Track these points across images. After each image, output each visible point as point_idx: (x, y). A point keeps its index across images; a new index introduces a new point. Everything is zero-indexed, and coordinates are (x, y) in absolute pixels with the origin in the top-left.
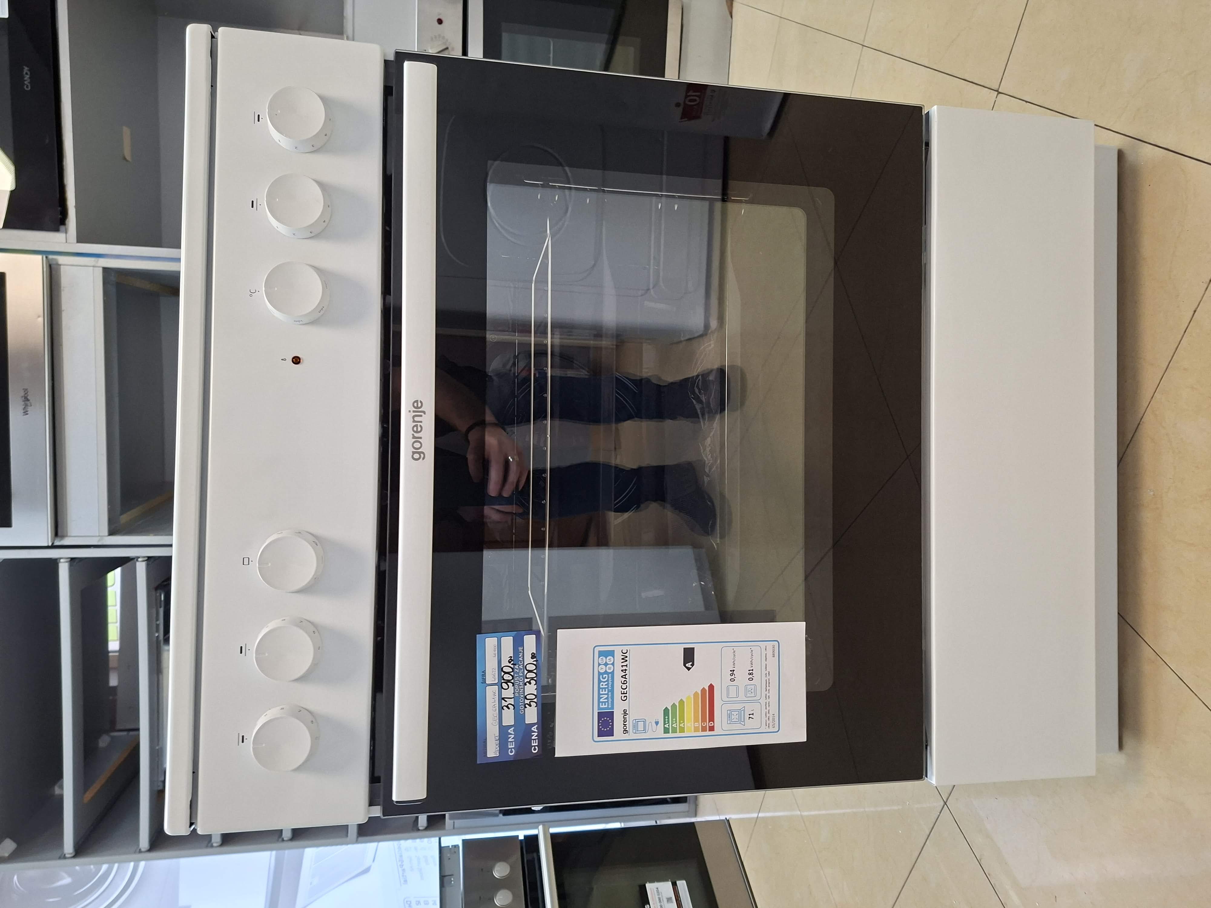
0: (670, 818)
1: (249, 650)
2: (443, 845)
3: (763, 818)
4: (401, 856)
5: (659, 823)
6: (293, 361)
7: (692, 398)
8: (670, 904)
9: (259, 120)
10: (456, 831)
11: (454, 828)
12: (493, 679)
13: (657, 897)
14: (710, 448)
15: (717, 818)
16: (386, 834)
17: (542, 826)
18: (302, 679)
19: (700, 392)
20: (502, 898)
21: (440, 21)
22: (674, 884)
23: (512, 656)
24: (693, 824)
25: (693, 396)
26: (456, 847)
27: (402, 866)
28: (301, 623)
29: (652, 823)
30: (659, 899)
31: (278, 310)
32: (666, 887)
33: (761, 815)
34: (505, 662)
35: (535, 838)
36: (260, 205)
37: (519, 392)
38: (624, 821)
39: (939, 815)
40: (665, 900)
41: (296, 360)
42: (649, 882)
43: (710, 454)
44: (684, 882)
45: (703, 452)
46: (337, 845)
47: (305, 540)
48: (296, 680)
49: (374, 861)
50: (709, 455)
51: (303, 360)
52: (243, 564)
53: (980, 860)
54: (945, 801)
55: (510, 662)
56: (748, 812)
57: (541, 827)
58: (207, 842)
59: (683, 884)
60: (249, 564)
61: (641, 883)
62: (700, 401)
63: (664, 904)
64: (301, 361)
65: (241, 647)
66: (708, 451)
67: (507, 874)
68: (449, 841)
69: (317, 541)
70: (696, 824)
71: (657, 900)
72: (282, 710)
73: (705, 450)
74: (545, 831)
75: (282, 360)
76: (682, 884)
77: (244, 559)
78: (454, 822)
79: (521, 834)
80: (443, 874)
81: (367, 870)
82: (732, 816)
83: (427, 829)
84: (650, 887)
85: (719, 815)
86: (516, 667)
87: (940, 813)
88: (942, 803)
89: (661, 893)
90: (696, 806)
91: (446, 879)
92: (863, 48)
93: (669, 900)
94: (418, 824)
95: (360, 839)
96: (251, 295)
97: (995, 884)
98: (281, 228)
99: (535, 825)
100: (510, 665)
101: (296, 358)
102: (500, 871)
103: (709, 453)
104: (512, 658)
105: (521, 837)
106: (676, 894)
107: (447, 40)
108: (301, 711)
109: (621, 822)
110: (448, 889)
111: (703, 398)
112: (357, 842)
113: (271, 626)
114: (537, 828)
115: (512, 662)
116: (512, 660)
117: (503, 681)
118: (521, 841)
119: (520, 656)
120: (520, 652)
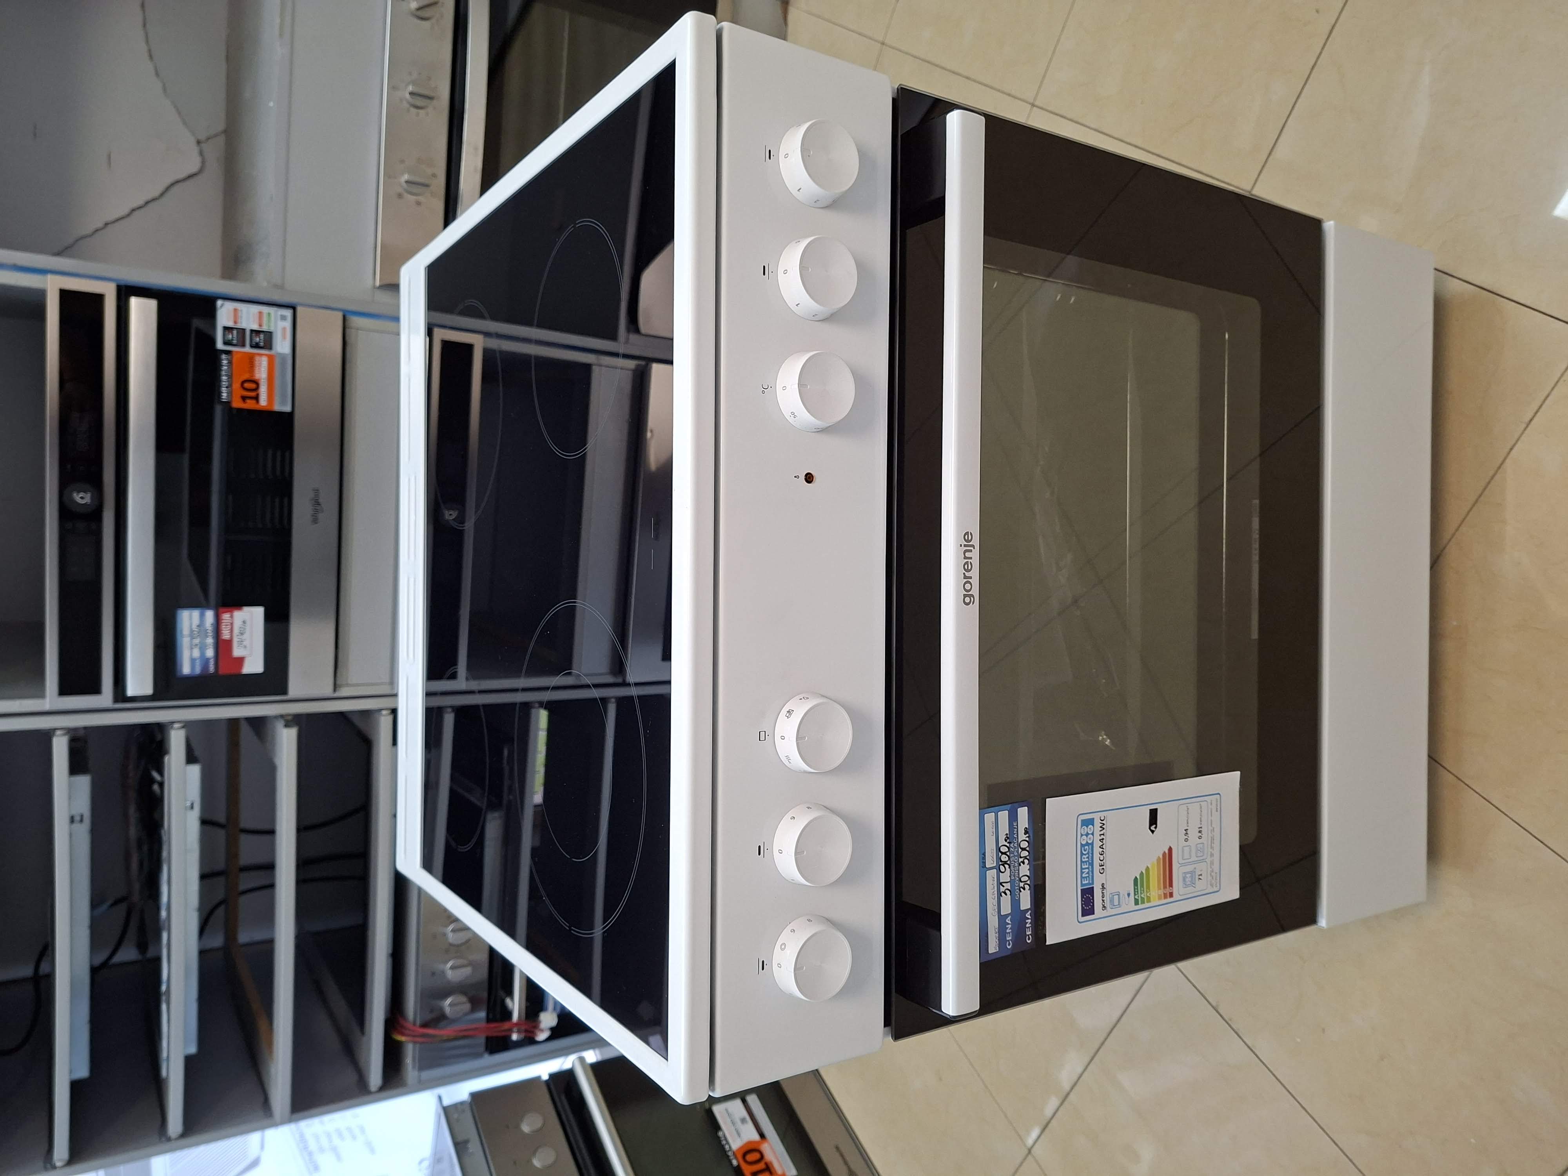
2: (445, 1104)
4: (302, 1136)
8: (746, 1126)
11: (420, 1081)
12: (992, 863)
13: (729, 1120)
17: (575, 1055)
20: (543, 1159)
22: (744, 1102)
23: (1008, 833)
30: (732, 1122)
32: (736, 1107)
34: (1002, 842)
35: (567, 1075)
40: (739, 1123)
42: (714, 1105)
44: (756, 1096)
49: (262, 1148)
55: (1006, 841)
59: (754, 1098)
61: (707, 1108)
63: (738, 1126)
67: (540, 1126)
71: (730, 1123)
74: (580, 1061)
76: (753, 1100)
78: (420, 1074)
79: (541, 1074)
80: (456, 1141)
81: (255, 1163)
83: (382, 1089)
84: (719, 1111)
86: (1012, 845)
89: (733, 1115)
91: (460, 1147)
93: (743, 1121)
94: (369, 1085)
95: (295, 1116)
99: (559, 1057)
100: (1006, 843)
102: (530, 1124)
104: (1008, 836)
105: (544, 1077)
106: (749, 1113)
110: (467, 1160)
112: (290, 1121)
115: (1008, 840)
116: (1008, 838)
117: (1000, 863)
118: (547, 1082)
119: (1015, 832)
120: (1015, 828)
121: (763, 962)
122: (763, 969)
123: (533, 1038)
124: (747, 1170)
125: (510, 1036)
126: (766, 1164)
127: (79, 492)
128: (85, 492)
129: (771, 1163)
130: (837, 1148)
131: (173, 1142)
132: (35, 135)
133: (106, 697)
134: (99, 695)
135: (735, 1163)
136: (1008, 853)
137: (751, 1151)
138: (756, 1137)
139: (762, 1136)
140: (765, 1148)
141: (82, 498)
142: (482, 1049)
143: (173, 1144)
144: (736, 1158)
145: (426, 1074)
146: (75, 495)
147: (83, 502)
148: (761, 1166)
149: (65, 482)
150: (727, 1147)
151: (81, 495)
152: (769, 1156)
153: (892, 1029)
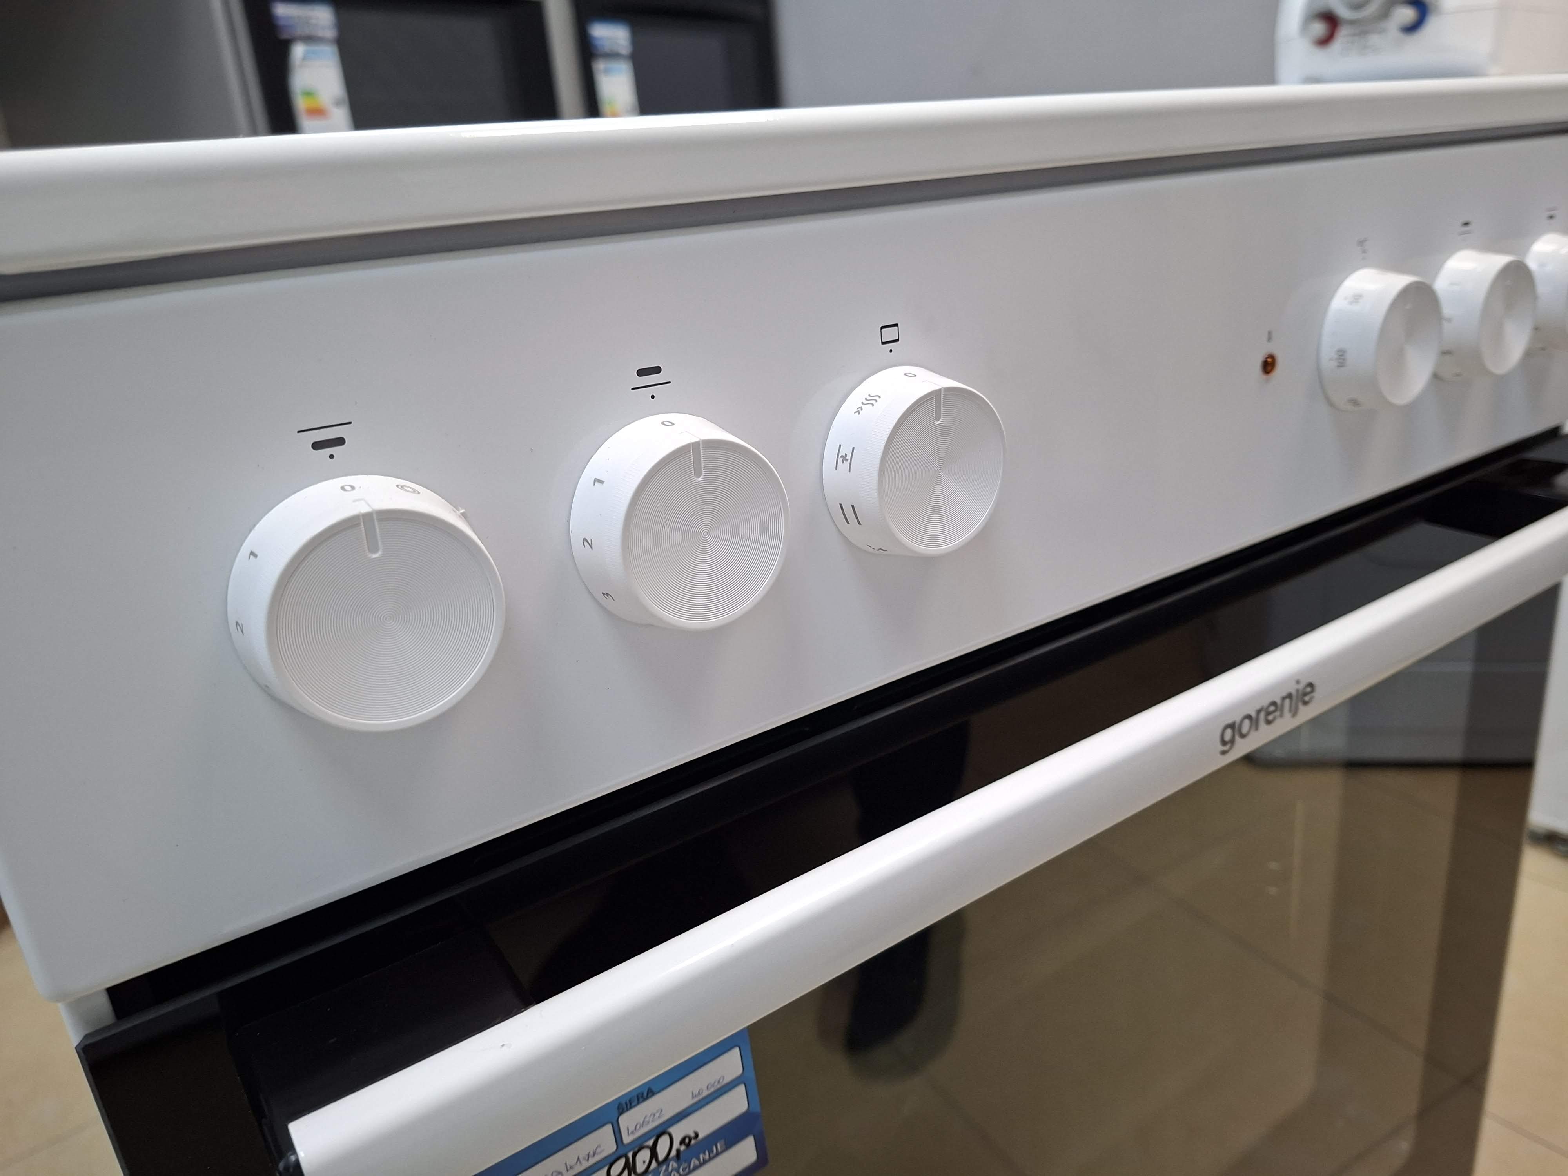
12: (632, 1129)
23: (701, 1136)
34: (679, 1131)
41: (1269, 365)
55: (682, 1142)
60: (883, 343)
64: (1267, 376)
65: (657, 370)
86: (673, 1164)
100: (676, 1145)
104: (693, 1142)
115: (683, 1148)
116: (688, 1145)
117: (630, 1155)
119: (701, 1156)
120: (711, 1151)
121: (340, 441)
122: (317, 446)
136: (654, 1164)
153: (108, 1028)
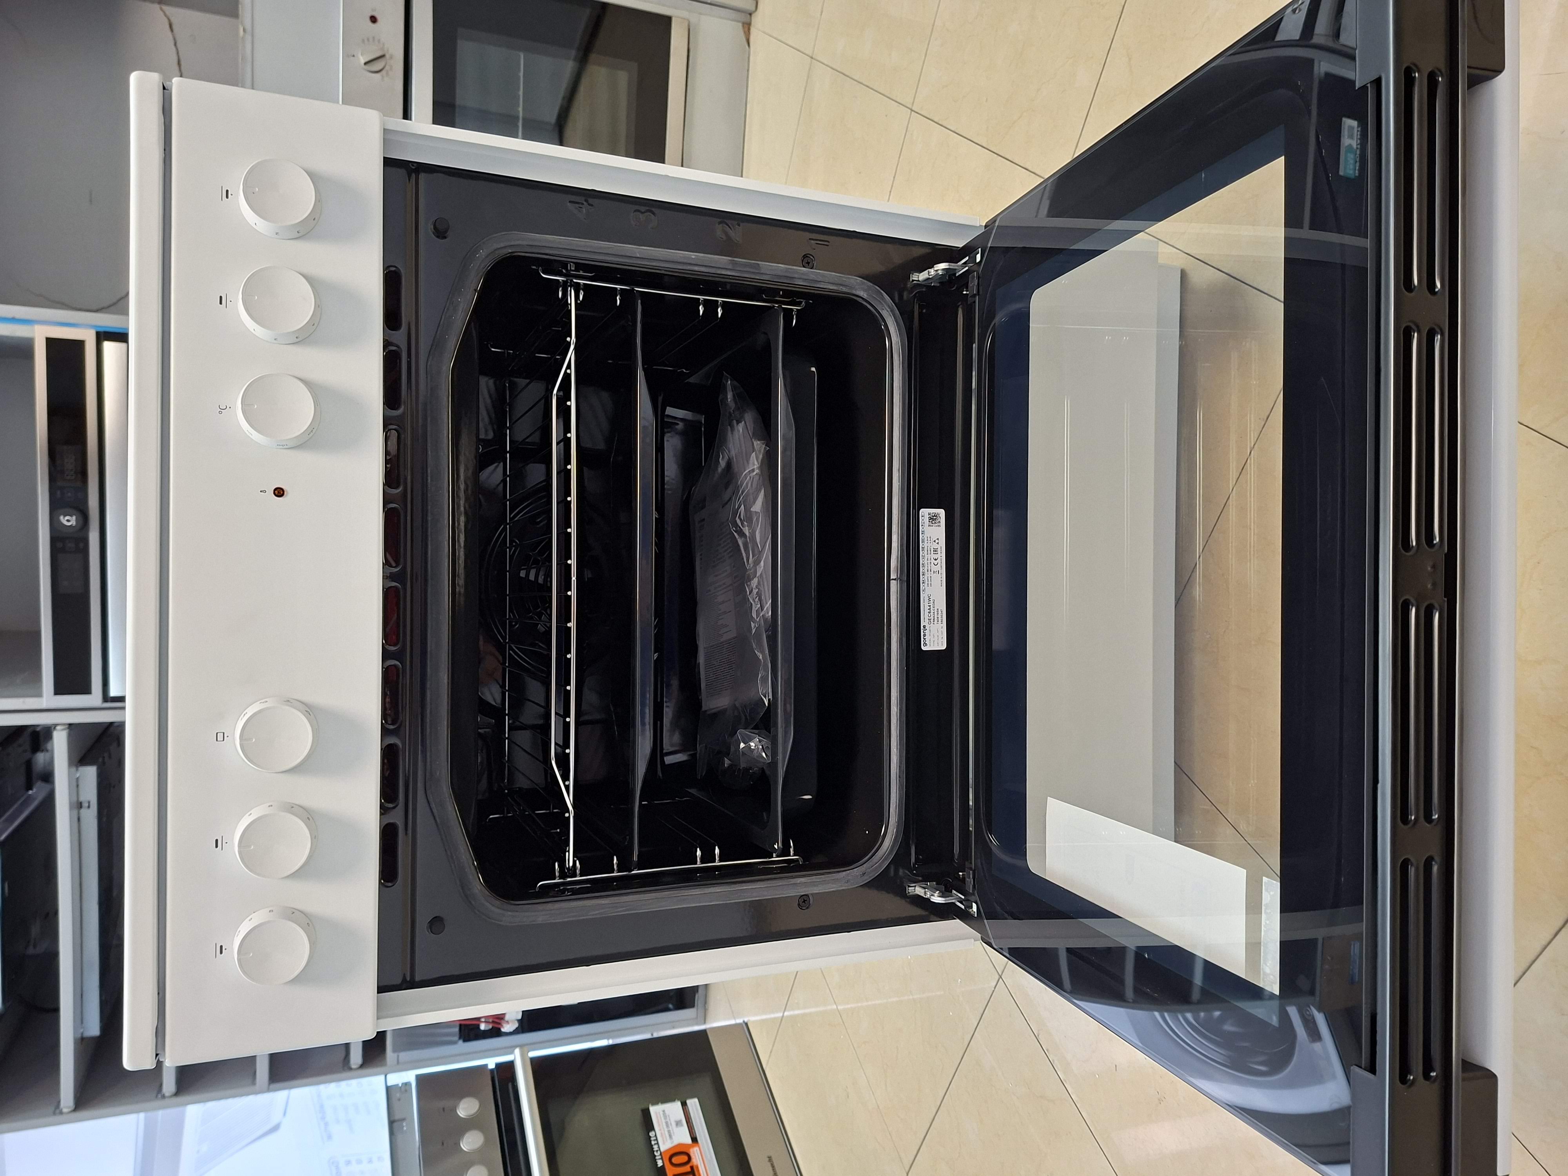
0: (674, 1028)
1: (226, 843)
2: (389, 1084)
3: (787, 1016)
4: (322, 1106)
5: (656, 1035)
6: (274, 493)
7: (734, 530)
8: (680, 1128)
9: (227, 197)
10: (401, 1067)
11: (398, 1062)
13: (664, 1121)
14: (757, 590)
15: (732, 1022)
16: (307, 1077)
17: (520, 1050)
18: (297, 875)
19: (742, 524)
20: (470, 1142)
21: (373, 19)
22: (684, 1104)
24: (704, 1033)
25: (734, 529)
26: (407, 1085)
27: (323, 1118)
28: (292, 808)
29: (647, 1036)
30: (667, 1123)
31: (259, 432)
32: (674, 1109)
33: (786, 1014)
35: (510, 1066)
36: (231, 301)
37: (512, 516)
38: (612, 1038)
39: (994, 991)
40: (674, 1124)
41: (279, 492)
42: (652, 1105)
43: (758, 598)
44: (696, 1100)
45: (749, 594)
46: (242, 1095)
47: (295, 708)
48: (288, 877)
49: (285, 1114)
50: (756, 598)
51: (287, 492)
52: (217, 740)
53: (1038, 1036)
54: (1000, 974)
56: (773, 1012)
57: (517, 1051)
58: (53, 1109)
59: (695, 1102)
60: (224, 740)
61: (643, 1107)
62: (742, 534)
63: (672, 1128)
64: (285, 493)
65: (217, 840)
66: (755, 593)
67: (475, 1111)
68: (396, 1079)
69: (309, 710)
70: (708, 1032)
71: (664, 1124)
72: (271, 913)
73: (751, 592)
74: (523, 1056)
75: (261, 491)
76: (693, 1104)
77: (218, 734)
78: (398, 1056)
79: (491, 1063)
80: (392, 1119)
81: (276, 1128)
82: (751, 1019)
83: (362, 1066)
84: (655, 1111)
85: (735, 1018)
87: (995, 988)
88: (997, 977)
89: (669, 1116)
90: (705, 1010)
91: (395, 1125)
92: (911, 113)
93: (678, 1123)
94: (349, 1061)
95: (273, 1086)
96: (220, 412)
97: (1053, 1061)
98: (258, 331)
99: (510, 1050)
101: (279, 490)
102: (466, 1108)
103: (755, 596)
105: (492, 1066)
106: (686, 1117)
107: (384, 44)
108: (294, 913)
109: (608, 1039)
110: (399, 1137)
111: (746, 531)
112: (269, 1090)
113: (256, 813)
114: (512, 1053)
118: (492, 1071)
122: (221, 953)
123: (500, 1029)
124: (670, 1171)
125: (478, 1026)
126: (692, 1167)
127: (65, 516)
128: (71, 516)
129: (697, 1167)
130: (770, 1158)
131: (166, 1099)
132: (91, 201)
133: (95, 698)
134: (90, 695)
135: (660, 1163)
137: (681, 1154)
138: (689, 1141)
139: (694, 1140)
140: (695, 1152)
141: (68, 521)
142: (456, 1038)
143: (167, 1101)
144: (662, 1159)
145: (404, 1056)
146: (62, 518)
147: (69, 524)
148: (687, 1168)
149: (56, 506)
150: (655, 1148)
151: (67, 518)
152: (697, 1160)
